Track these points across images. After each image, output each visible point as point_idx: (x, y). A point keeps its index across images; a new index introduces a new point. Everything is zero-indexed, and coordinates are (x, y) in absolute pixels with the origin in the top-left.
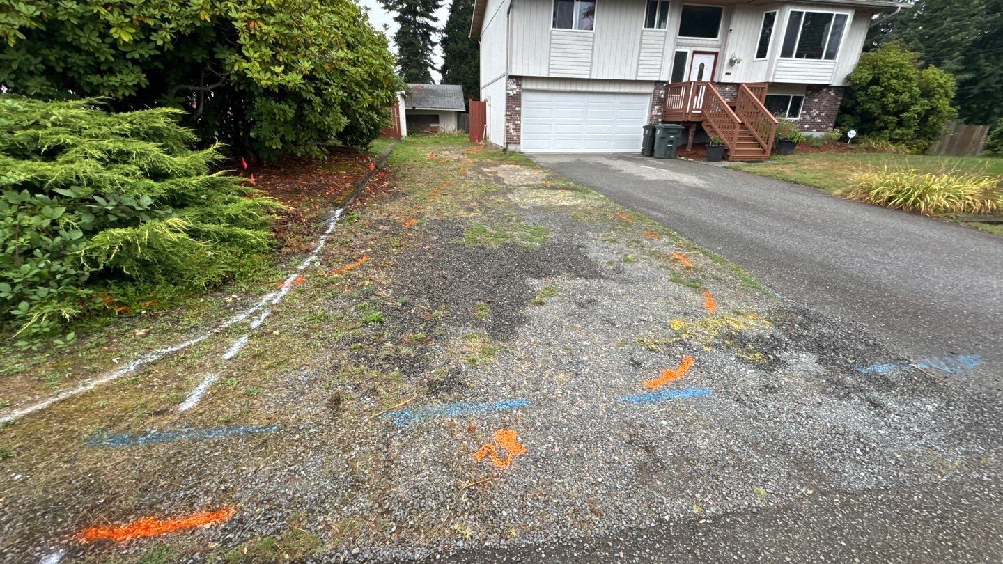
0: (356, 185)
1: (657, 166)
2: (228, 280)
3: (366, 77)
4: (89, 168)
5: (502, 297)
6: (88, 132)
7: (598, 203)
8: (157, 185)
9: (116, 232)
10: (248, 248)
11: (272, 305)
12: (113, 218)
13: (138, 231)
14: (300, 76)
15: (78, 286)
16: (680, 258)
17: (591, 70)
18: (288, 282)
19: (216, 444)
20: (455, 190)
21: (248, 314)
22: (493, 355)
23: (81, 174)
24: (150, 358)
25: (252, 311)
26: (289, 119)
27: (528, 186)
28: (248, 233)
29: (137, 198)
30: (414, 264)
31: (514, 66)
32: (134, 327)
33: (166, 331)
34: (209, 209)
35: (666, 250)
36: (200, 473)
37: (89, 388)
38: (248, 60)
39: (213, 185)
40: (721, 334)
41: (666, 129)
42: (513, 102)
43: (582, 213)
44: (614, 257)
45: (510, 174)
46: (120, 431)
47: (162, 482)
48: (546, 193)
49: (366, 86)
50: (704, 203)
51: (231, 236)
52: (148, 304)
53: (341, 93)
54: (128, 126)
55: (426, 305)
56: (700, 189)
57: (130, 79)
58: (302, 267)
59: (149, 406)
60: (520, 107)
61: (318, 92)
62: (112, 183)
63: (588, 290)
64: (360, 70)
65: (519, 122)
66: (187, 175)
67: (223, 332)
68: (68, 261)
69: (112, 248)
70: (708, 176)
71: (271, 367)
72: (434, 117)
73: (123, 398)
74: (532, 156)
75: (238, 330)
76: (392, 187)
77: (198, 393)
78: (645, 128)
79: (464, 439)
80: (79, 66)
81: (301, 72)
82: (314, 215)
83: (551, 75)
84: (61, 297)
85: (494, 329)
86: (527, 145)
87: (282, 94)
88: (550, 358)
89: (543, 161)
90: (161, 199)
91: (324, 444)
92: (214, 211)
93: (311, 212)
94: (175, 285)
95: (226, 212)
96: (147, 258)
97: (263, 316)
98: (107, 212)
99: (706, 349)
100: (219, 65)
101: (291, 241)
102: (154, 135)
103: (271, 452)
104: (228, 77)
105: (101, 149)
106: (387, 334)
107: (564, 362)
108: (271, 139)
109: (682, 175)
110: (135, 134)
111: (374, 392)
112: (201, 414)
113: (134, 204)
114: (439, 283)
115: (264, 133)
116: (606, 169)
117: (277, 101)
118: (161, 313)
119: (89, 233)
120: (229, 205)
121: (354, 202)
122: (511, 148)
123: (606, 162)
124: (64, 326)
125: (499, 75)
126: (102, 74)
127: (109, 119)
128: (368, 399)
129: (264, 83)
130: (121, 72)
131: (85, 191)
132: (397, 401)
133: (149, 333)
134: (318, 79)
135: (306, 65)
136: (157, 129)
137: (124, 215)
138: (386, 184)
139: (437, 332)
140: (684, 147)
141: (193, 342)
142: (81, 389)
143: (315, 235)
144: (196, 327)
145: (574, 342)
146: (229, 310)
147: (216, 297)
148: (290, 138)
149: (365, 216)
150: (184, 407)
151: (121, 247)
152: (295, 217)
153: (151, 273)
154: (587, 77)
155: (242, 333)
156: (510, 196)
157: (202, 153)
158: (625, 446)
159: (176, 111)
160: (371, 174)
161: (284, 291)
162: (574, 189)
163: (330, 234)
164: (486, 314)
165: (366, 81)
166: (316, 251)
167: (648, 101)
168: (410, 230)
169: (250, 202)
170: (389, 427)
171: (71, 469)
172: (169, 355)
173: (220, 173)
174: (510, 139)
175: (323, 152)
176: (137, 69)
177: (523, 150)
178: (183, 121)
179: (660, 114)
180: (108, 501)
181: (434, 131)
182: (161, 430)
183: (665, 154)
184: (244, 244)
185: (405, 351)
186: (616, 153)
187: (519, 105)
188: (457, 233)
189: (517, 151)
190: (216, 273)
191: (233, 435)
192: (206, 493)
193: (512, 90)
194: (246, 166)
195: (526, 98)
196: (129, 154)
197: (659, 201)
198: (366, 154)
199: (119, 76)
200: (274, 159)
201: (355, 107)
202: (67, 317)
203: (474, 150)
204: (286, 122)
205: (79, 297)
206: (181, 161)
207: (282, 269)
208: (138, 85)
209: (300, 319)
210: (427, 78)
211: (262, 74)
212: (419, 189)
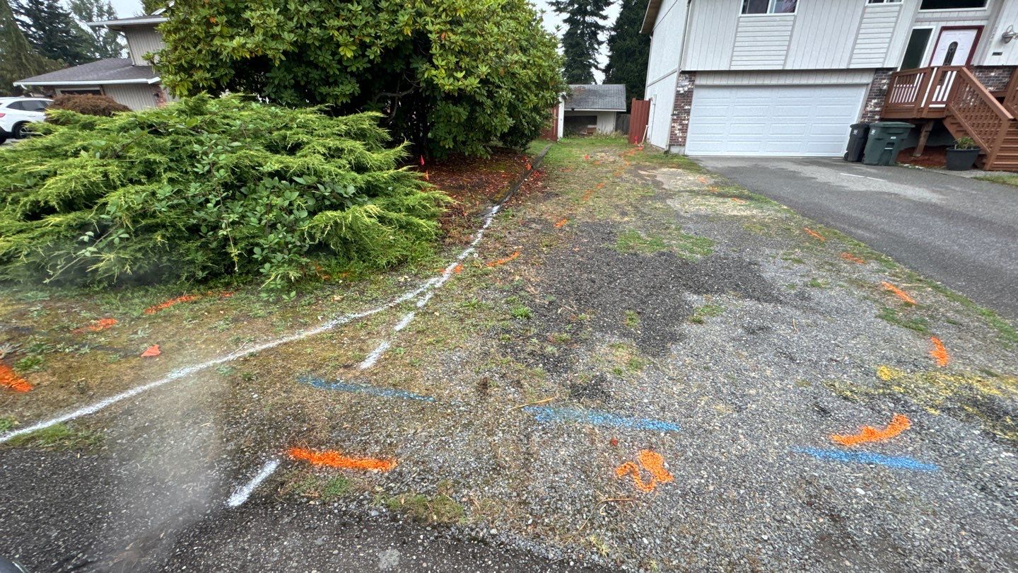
0: (513, 184)
1: (865, 174)
2: (402, 262)
3: (534, 79)
4: (316, 161)
5: (654, 309)
6: (317, 132)
7: (779, 215)
8: (359, 177)
9: (330, 213)
10: (420, 236)
11: (435, 289)
12: (327, 203)
13: (344, 214)
14: (478, 80)
15: (300, 255)
16: (896, 290)
17: (785, 60)
18: (449, 269)
19: (385, 402)
20: (609, 193)
21: (415, 293)
22: (641, 369)
23: (311, 166)
24: (343, 320)
25: (418, 291)
26: (462, 120)
27: (691, 191)
28: (421, 222)
29: (345, 187)
30: (563, 264)
31: (689, 61)
32: (333, 293)
33: (355, 300)
34: (393, 199)
35: (874, 278)
36: (372, 425)
37: (302, 337)
38: (436, 68)
39: (397, 179)
40: (958, 397)
41: (885, 129)
42: (683, 101)
43: (758, 225)
44: (796, 280)
45: (669, 177)
46: (320, 376)
47: (346, 425)
48: (713, 201)
49: (533, 88)
50: (938, 223)
51: (409, 223)
52: (344, 275)
53: (509, 95)
54: (344, 127)
55: (572, 307)
56: (935, 205)
57: (348, 88)
58: (461, 257)
59: (340, 359)
60: (690, 105)
61: (490, 95)
62: (330, 174)
63: (759, 314)
64: (530, 72)
65: (686, 122)
66: (380, 169)
67: (396, 307)
68: (297, 234)
69: (326, 226)
70: (947, 188)
71: (431, 343)
72: (592, 118)
73: (323, 350)
74: (697, 160)
75: (407, 306)
76: (545, 187)
77: (375, 356)
78: (854, 127)
79: (604, 451)
80: (316, 79)
81: (479, 77)
82: (475, 210)
83: (733, 68)
84: (290, 262)
85: (644, 341)
86: (693, 148)
87: (460, 97)
88: (708, 384)
89: (710, 165)
90: (361, 188)
91: (471, 423)
92: (397, 201)
93: (472, 208)
94: (364, 261)
95: (406, 203)
96: (348, 237)
97: (428, 297)
98: (324, 197)
99: (932, 411)
100: (412, 73)
101: (454, 232)
102: (361, 135)
103: (427, 420)
104: (418, 84)
105: (324, 146)
106: (534, 330)
107: (725, 391)
108: (446, 139)
109: (903, 186)
110: (348, 134)
111: (518, 384)
112: (376, 374)
113: (342, 191)
114: (587, 286)
115: (440, 134)
116: (793, 176)
117: (455, 104)
118: (352, 284)
119: (312, 214)
120: (408, 197)
121: (510, 199)
122: (674, 150)
123: (792, 167)
124: (290, 285)
125: (670, 71)
126: (329, 85)
127: (332, 122)
128: (513, 390)
129: (447, 88)
130: (342, 83)
131: (311, 180)
132: (540, 397)
133: (343, 299)
134: (491, 83)
135: (484, 69)
136: (363, 130)
137: (334, 200)
138: (540, 184)
139: (583, 335)
140: (911, 151)
141: (373, 312)
142: (296, 337)
143: (474, 228)
144: (376, 300)
145: (739, 371)
146: (402, 288)
147: (392, 276)
148: (460, 138)
149: (519, 214)
150: (364, 365)
151: (331, 226)
152: (458, 211)
153: (348, 250)
154: (780, 68)
155: (410, 309)
156: (669, 202)
157: (393, 151)
158: (801, 506)
159: (378, 114)
160: (526, 175)
161: (446, 277)
162: (748, 198)
163: (487, 229)
164: (636, 325)
165: (534, 83)
166: (474, 244)
167: (862, 94)
168: (561, 230)
169: (424, 195)
170: (530, 421)
171: (287, 398)
172: (357, 320)
173: (405, 168)
174: (674, 141)
175: (487, 152)
176: (354, 81)
177: (687, 152)
178: (382, 123)
179: (878, 109)
180: (309, 430)
181: (591, 133)
182: (347, 381)
183: (879, 160)
184: (416, 232)
185: (550, 349)
186: (808, 158)
187: (690, 103)
188: (609, 237)
189: (681, 153)
190: (394, 255)
191: (398, 397)
192: (377, 442)
193: (683, 87)
194: (423, 163)
195: (698, 95)
196: (342, 150)
197: (867, 217)
198: (523, 155)
199: (341, 86)
200: (445, 157)
201: (521, 108)
202: (293, 278)
203: (632, 152)
204: (459, 123)
205: (300, 264)
206: (376, 157)
207: (445, 257)
208: (351, 94)
209: (457, 304)
210: (589, 78)
211: (446, 79)
212: (572, 190)
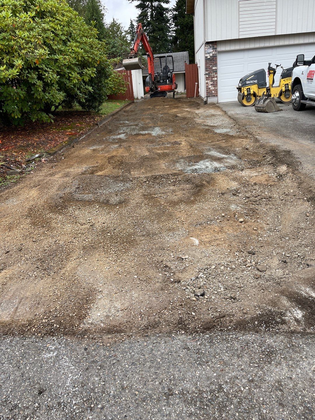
14: (17, 70)
31: (209, 34)
42: (210, 64)
60: (216, 66)
65: (216, 79)
83: (241, 37)
86: (224, 97)
122: (210, 100)
125: (202, 43)
135: (19, 62)
154: (273, 34)
177: (219, 101)
187: (216, 65)
189: (216, 101)
193: (209, 53)
